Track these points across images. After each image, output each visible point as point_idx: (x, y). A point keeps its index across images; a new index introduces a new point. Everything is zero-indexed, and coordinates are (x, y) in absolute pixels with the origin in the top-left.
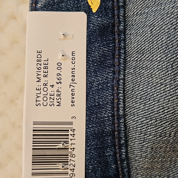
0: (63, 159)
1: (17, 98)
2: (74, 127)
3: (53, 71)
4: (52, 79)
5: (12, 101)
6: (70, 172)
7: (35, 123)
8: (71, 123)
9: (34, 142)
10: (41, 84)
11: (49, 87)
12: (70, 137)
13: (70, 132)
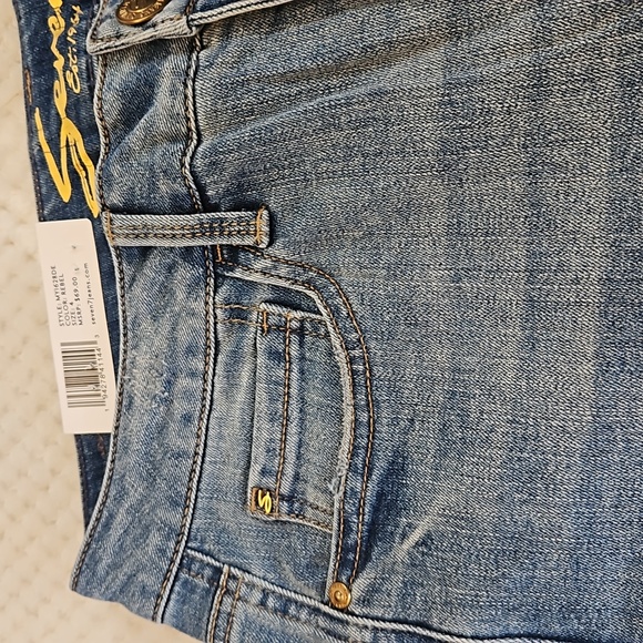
0: (93, 380)
1: (20, 353)
2: (98, 346)
3: (69, 287)
4: (70, 297)
5: (13, 357)
6: (103, 393)
7: (63, 344)
8: (95, 343)
9: (65, 364)
10: (61, 302)
11: (68, 304)
12: (97, 357)
13: (96, 352)
